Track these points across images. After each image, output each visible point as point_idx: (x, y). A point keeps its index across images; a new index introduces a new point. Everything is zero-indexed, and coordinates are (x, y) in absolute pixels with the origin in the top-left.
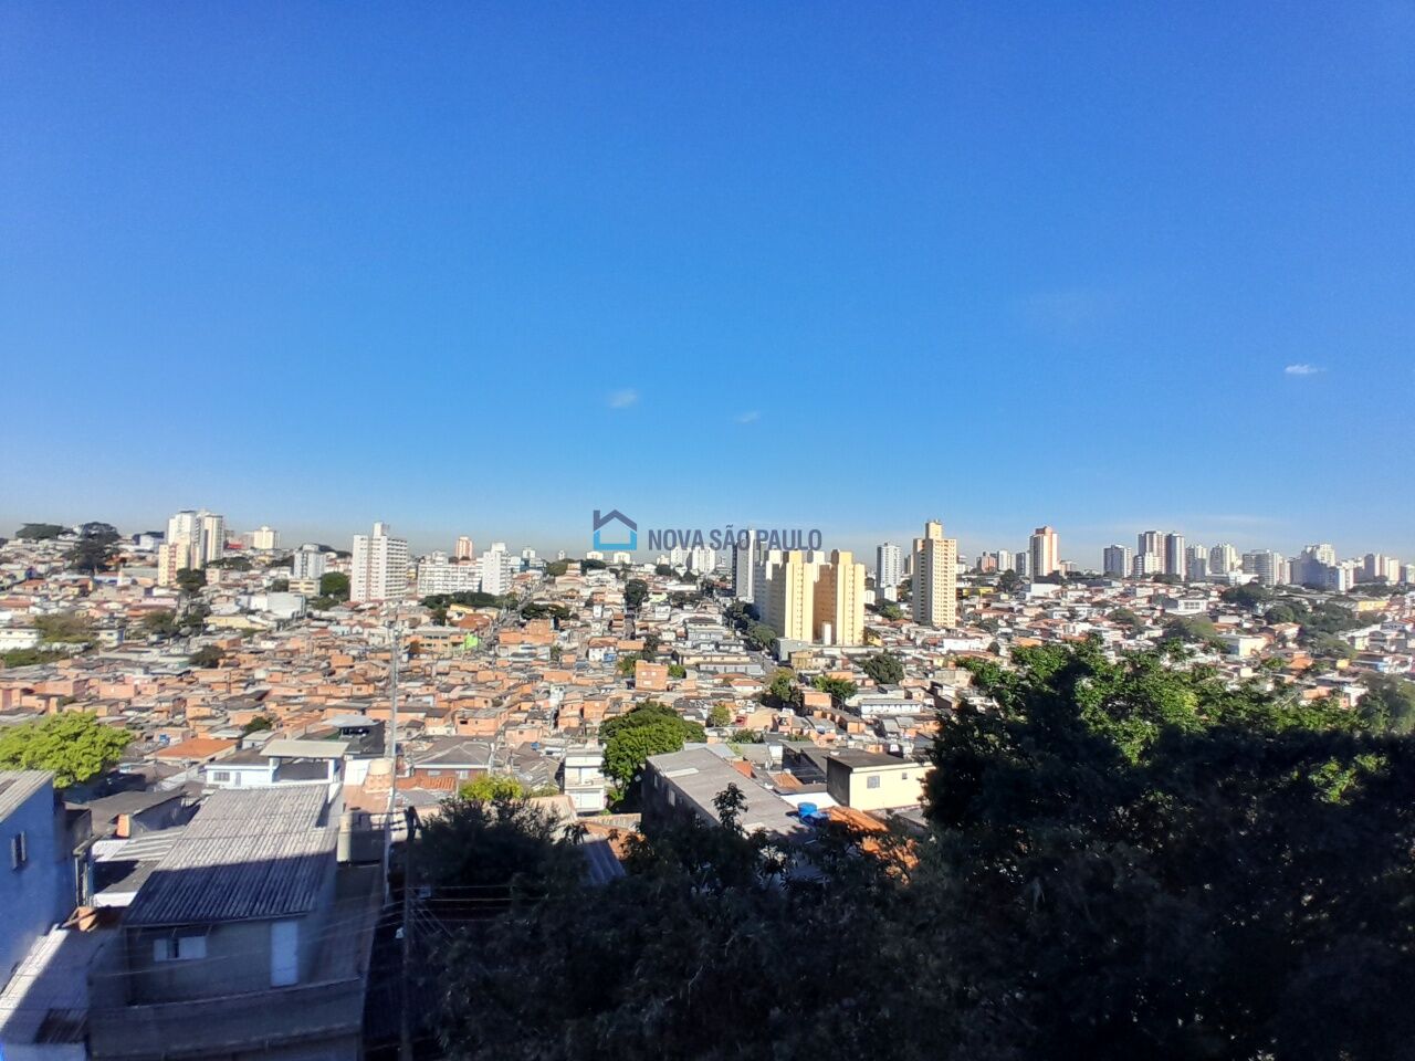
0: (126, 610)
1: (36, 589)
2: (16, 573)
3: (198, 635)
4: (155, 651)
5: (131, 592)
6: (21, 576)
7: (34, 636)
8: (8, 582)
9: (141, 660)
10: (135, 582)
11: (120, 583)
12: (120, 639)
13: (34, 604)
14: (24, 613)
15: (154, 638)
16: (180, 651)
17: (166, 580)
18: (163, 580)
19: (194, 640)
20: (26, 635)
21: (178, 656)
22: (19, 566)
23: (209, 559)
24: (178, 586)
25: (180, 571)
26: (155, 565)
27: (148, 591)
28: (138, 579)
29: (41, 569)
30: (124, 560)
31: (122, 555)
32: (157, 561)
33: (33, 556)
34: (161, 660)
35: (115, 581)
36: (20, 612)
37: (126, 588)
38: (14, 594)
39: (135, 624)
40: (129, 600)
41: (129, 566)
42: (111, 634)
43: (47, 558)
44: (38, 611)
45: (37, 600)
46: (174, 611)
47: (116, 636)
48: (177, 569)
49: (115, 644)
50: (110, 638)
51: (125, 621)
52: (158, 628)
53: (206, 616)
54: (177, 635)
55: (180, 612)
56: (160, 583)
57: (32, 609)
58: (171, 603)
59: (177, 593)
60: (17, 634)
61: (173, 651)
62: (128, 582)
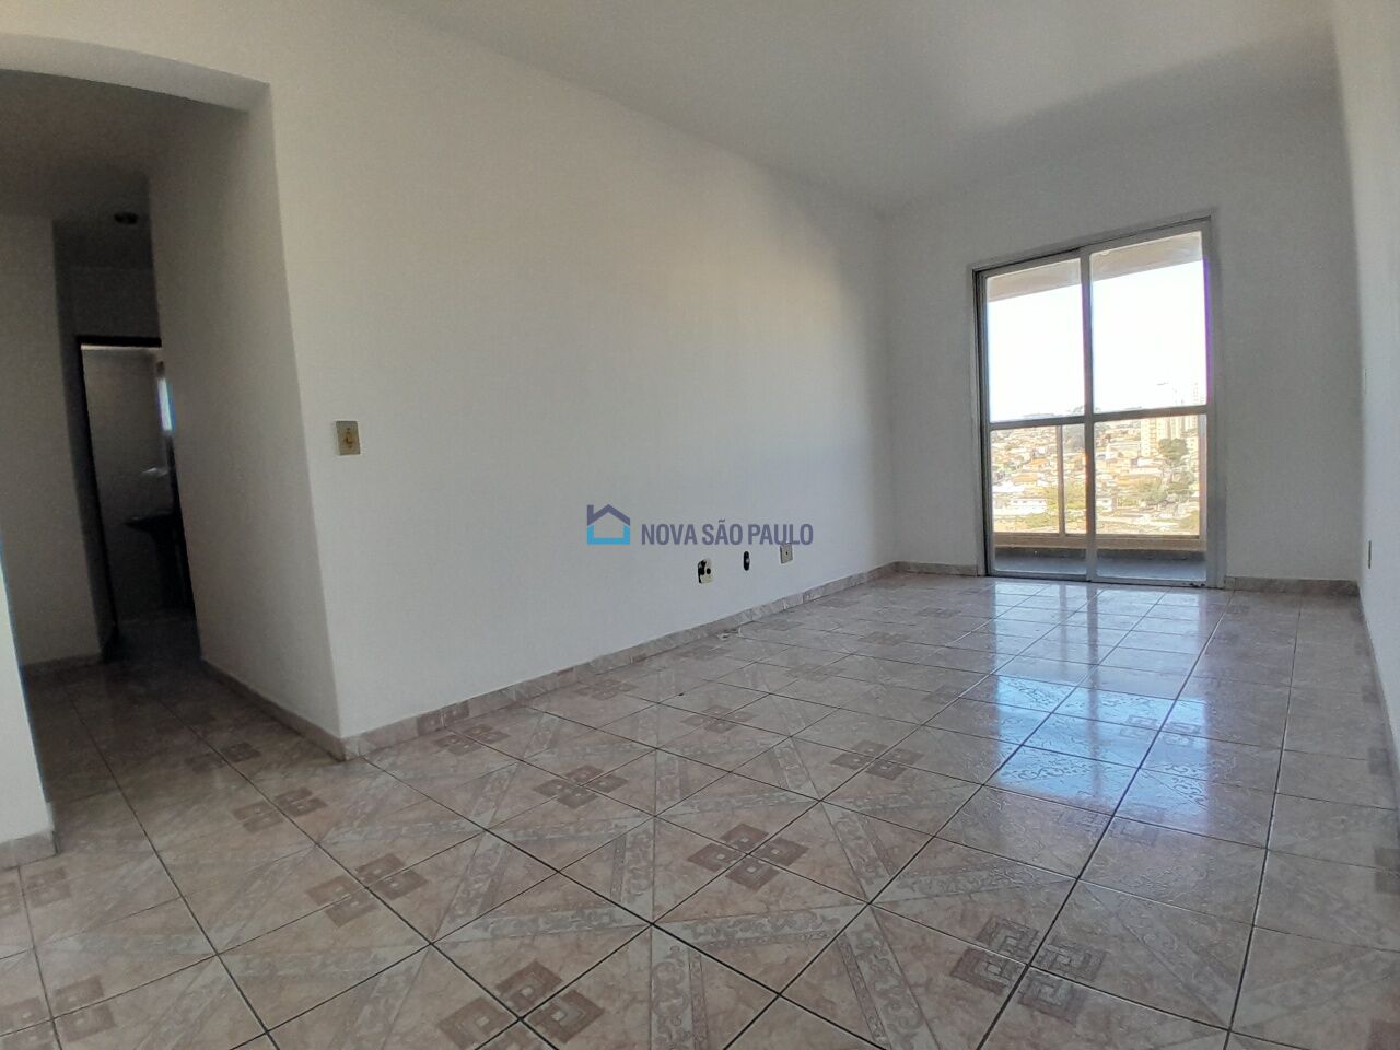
0: (1116, 480)
1: (1040, 466)
2: (1023, 455)
3: (1184, 502)
4: (1147, 516)
5: (1118, 464)
6: (1027, 457)
7: (1044, 503)
8: (1018, 462)
9: (1135, 523)
10: (1120, 455)
11: (1108, 457)
12: (1113, 505)
13: (1040, 479)
14: (1033, 486)
15: (1143, 505)
16: (1170, 516)
17: (1148, 451)
18: (1145, 452)
19: (1181, 506)
20: (1037, 503)
21: (1168, 520)
22: (1025, 450)
23: (1187, 428)
24: (1161, 456)
25: (1161, 442)
26: (1138, 438)
27: (1134, 462)
28: (1123, 452)
29: (1042, 450)
30: (1109, 437)
31: (1107, 432)
32: (1139, 434)
33: (1034, 440)
34: (1152, 524)
35: (1104, 455)
36: (1030, 485)
37: (1115, 461)
38: (1024, 471)
39: (1125, 493)
40: (1118, 471)
41: (1115, 441)
42: (1106, 501)
43: (1045, 441)
44: (1045, 484)
45: (1042, 475)
46: (1159, 480)
47: (1110, 502)
48: (1158, 440)
49: (1110, 509)
50: (1104, 505)
51: (1115, 489)
52: (1146, 495)
53: (1190, 483)
54: (1165, 502)
55: (1165, 480)
56: (1143, 455)
57: (1040, 482)
58: (1156, 471)
59: (1160, 463)
60: (1030, 502)
61: (1163, 516)
62: (1115, 455)
